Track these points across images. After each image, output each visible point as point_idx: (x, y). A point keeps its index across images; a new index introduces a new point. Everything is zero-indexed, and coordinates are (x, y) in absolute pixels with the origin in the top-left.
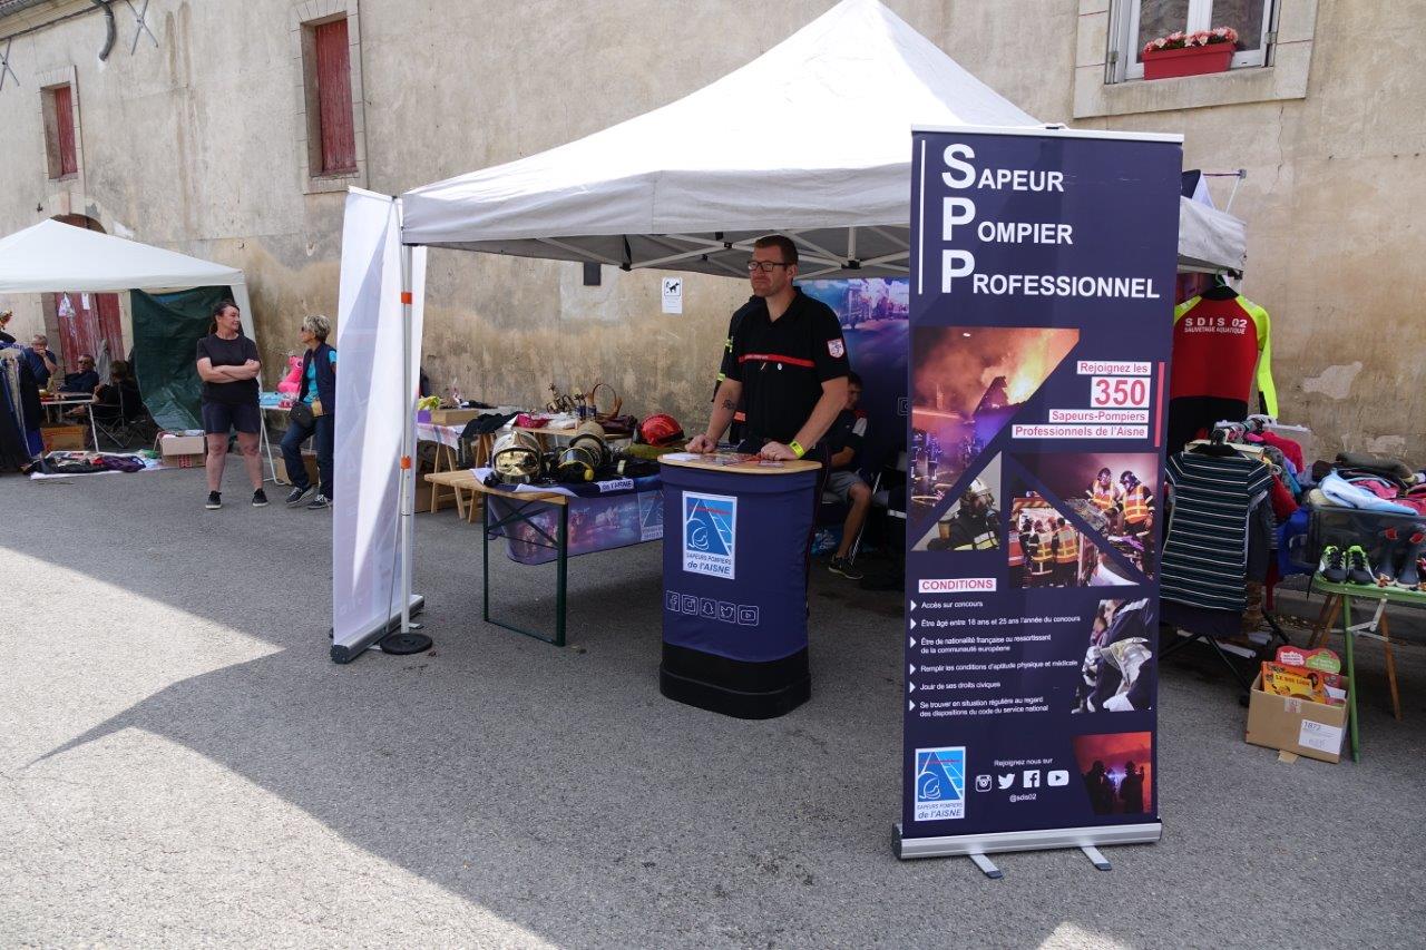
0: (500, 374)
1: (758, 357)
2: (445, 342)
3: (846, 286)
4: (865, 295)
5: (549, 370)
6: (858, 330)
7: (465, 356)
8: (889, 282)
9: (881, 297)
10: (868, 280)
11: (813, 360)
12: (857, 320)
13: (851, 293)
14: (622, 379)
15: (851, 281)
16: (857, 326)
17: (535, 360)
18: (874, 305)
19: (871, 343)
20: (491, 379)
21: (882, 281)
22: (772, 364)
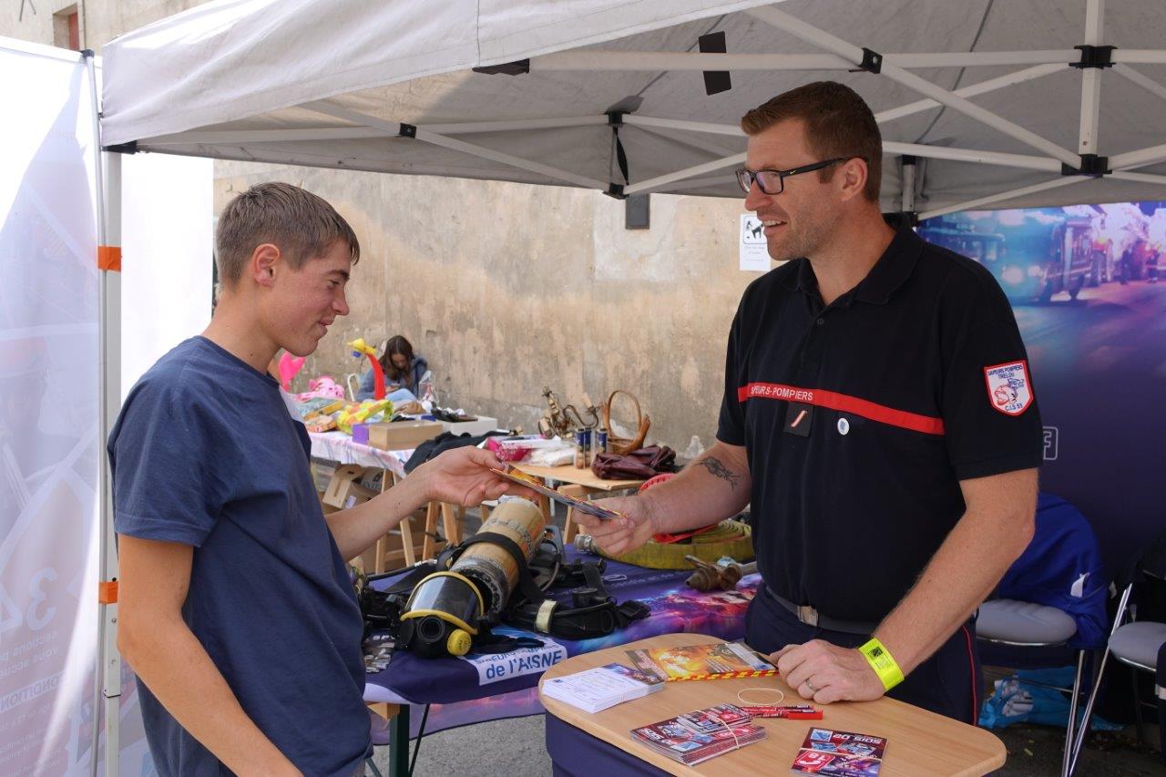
0: (514, 360)
1: (785, 393)
2: (447, 314)
3: (1060, 219)
4: (1098, 235)
5: (577, 355)
6: (1084, 302)
7: (472, 332)
8: (1148, 209)
9: (1132, 241)
10: (1104, 206)
11: (938, 412)
12: (1081, 283)
13: (1069, 234)
14: (679, 373)
15: (1070, 210)
16: (1083, 295)
17: (559, 340)
18: (1117, 253)
19: (1111, 327)
20: (502, 366)
21: (1136, 209)
22: (822, 418)
